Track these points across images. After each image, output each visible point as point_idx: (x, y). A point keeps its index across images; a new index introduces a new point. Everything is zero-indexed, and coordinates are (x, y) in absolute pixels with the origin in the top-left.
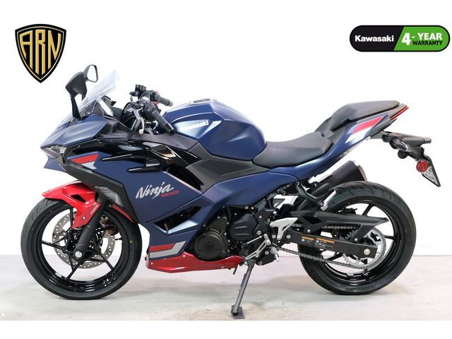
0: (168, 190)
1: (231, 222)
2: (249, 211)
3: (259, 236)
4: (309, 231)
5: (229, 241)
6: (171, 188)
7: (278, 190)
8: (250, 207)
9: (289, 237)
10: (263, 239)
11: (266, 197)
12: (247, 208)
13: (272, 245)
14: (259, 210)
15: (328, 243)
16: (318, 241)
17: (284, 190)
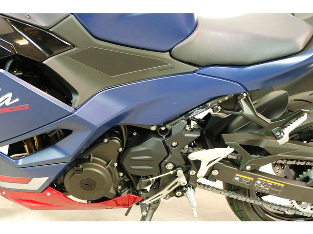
0: (8, 103)
1: (127, 148)
2: (156, 133)
3: (169, 171)
4: (248, 168)
5: (121, 174)
6: (13, 98)
7: (209, 104)
8: (159, 126)
9: (215, 173)
10: (175, 176)
11: (186, 113)
12: (153, 128)
13: (188, 185)
14: (173, 133)
15: (274, 186)
16: (259, 182)
17: (220, 105)
